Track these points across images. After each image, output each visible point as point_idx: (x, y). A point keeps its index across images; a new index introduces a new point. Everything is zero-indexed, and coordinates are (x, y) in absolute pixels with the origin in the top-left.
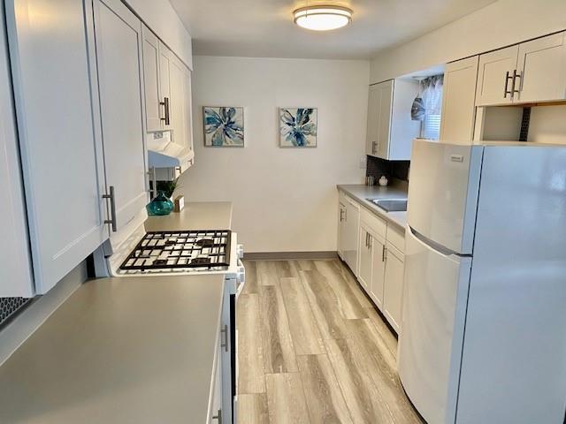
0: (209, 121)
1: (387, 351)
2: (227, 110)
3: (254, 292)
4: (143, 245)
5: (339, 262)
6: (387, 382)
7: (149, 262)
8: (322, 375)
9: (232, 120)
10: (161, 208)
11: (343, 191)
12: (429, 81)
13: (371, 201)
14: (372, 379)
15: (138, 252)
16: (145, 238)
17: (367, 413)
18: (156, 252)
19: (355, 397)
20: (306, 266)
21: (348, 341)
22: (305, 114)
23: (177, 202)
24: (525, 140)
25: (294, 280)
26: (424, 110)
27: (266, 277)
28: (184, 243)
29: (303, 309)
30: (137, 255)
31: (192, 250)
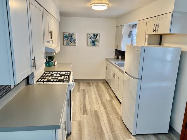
0: (65, 37)
1: (119, 109)
2: (71, 34)
3: (78, 91)
4: (44, 75)
5: (106, 82)
6: (118, 118)
7: (45, 80)
8: (98, 115)
9: (73, 37)
10: (50, 64)
11: (107, 60)
12: (134, 26)
13: (116, 63)
14: (113, 117)
15: (42, 77)
16: (44, 73)
17: (111, 126)
18: (48, 77)
19: (108, 122)
20: (95, 84)
21: (107, 106)
22: (96, 35)
23: (54, 63)
24: (161, 45)
25: (91, 88)
26: (132, 35)
27: (83, 87)
28: (56, 75)
29: (94, 97)
30: (42, 78)
31: (58, 77)
